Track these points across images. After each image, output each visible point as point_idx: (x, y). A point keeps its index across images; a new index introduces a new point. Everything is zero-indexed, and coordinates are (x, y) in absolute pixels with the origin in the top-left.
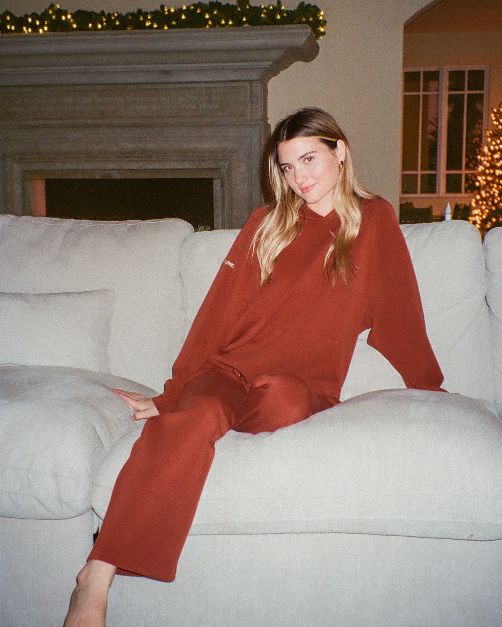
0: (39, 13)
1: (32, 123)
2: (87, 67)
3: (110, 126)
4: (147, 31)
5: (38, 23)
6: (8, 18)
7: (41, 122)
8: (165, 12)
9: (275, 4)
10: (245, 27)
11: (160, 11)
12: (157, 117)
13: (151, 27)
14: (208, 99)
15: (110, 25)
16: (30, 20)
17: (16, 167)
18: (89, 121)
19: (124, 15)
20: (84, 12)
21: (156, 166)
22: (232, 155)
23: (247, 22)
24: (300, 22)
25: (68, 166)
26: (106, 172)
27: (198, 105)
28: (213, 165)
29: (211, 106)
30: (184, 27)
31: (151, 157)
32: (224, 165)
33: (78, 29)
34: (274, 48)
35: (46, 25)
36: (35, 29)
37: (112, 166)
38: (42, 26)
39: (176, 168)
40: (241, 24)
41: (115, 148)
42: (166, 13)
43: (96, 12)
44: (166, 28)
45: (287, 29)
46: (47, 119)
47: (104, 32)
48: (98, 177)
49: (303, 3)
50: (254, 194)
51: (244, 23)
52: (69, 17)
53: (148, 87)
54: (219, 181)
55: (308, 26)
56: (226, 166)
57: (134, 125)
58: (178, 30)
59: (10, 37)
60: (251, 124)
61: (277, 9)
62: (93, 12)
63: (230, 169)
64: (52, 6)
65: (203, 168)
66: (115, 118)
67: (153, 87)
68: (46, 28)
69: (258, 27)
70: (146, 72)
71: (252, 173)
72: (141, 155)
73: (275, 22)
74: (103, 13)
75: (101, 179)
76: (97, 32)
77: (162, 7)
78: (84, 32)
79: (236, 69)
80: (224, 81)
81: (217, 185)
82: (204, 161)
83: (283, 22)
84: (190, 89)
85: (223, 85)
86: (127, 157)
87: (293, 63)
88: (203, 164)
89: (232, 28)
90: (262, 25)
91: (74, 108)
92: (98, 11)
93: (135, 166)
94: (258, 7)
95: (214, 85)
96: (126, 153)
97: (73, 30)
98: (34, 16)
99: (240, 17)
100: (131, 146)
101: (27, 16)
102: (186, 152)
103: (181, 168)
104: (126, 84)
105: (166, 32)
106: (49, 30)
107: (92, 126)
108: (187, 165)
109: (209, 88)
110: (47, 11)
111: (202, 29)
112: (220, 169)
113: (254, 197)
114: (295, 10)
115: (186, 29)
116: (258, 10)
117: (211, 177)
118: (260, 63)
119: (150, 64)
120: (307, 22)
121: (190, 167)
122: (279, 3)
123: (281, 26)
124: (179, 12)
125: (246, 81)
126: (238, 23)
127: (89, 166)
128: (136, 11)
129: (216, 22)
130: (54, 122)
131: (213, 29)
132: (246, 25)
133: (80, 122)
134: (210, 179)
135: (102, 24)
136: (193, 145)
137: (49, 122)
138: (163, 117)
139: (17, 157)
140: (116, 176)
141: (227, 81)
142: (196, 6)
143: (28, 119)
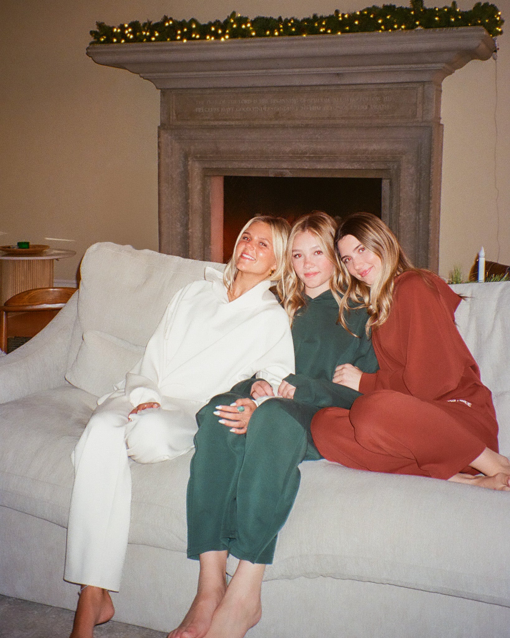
0: (222, 21)
1: (212, 123)
2: (264, 71)
3: (284, 127)
4: (321, 36)
5: (220, 32)
6: (194, 26)
7: (221, 123)
8: (339, 17)
9: (450, 5)
10: (418, 30)
11: (334, 15)
12: (329, 118)
13: (325, 32)
14: (380, 100)
15: (287, 32)
16: (213, 29)
17: (197, 165)
18: (265, 122)
19: (300, 20)
20: (263, 18)
21: (327, 166)
22: (402, 157)
23: (420, 25)
24: (475, 24)
25: (244, 165)
26: (279, 171)
27: (369, 106)
28: (382, 166)
29: (382, 106)
30: (358, 31)
31: (321, 157)
32: (393, 166)
33: (257, 35)
34: (448, 50)
35: (228, 34)
36: (218, 37)
37: (284, 165)
38: (224, 34)
39: (345, 168)
40: (413, 26)
41: (288, 149)
42: (340, 19)
43: (274, 18)
44: (339, 33)
45: (461, 31)
46: (226, 120)
47: (281, 38)
48: (272, 175)
49: (479, 4)
50: (422, 195)
51: (417, 26)
52: (249, 25)
53: (321, 88)
54: (388, 181)
55: (483, 28)
56: (396, 167)
57: (307, 126)
58: (350, 34)
59: (195, 44)
60: (422, 125)
61: (452, 11)
62: (271, 18)
63: (399, 170)
64: (234, 14)
65: (373, 168)
66: (289, 119)
67: (326, 88)
68: (227, 37)
69: (431, 30)
70: (319, 75)
71: (421, 174)
72: (312, 155)
73: (449, 25)
74: (280, 18)
75: (275, 177)
76: (274, 38)
77: (337, 12)
78: (262, 39)
79: (409, 71)
80: (395, 83)
81: (385, 185)
82: (373, 162)
83: (458, 24)
84: (362, 90)
85: (395, 86)
86: (299, 157)
87: (469, 61)
88: (373, 164)
89: (404, 31)
90: (436, 27)
91: (252, 109)
92: (276, 17)
93: (306, 166)
94: (432, 9)
95: (386, 86)
96: (298, 154)
97: (252, 36)
98: (217, 24)
99: (414, 20)
100: (303, 147)
101: (211, 24)
102: (356, 154)
103: (351, 168)
104: (300, 86)
105: (339, 37)
106: (230, 37)
107: (267, 127)
108: (356, 166)
109: (380, 89)
110: (229, 18)
111: (375, 33)
112: (390, 169)
113: (422, 198)
114: (470, 11)
115: (360, 34)
116: (432, 12)
117: (380, 177)
118: (433, 65)
119: (324, 67)
120: (483, 24)
121: (359, 167)
122: (454, 3)
123: (455, 29)
124: (353, 17)
125: (418, 82)
126: (411, 27)
127: (263, 166)
128: (312, 17)
129: (389, 25)
130: (233, 123)
131: (385, 33)
132: (419, 28)
133: (256, 123)
134: (379, 179)
135: (279, 31)
136: (364, 147)
137: (228, 123)
138: (334, 118)
139: (198, 155)
140: (289, 175)
141: (397, 83)
142: (369, 10)
143: (209, 120)
